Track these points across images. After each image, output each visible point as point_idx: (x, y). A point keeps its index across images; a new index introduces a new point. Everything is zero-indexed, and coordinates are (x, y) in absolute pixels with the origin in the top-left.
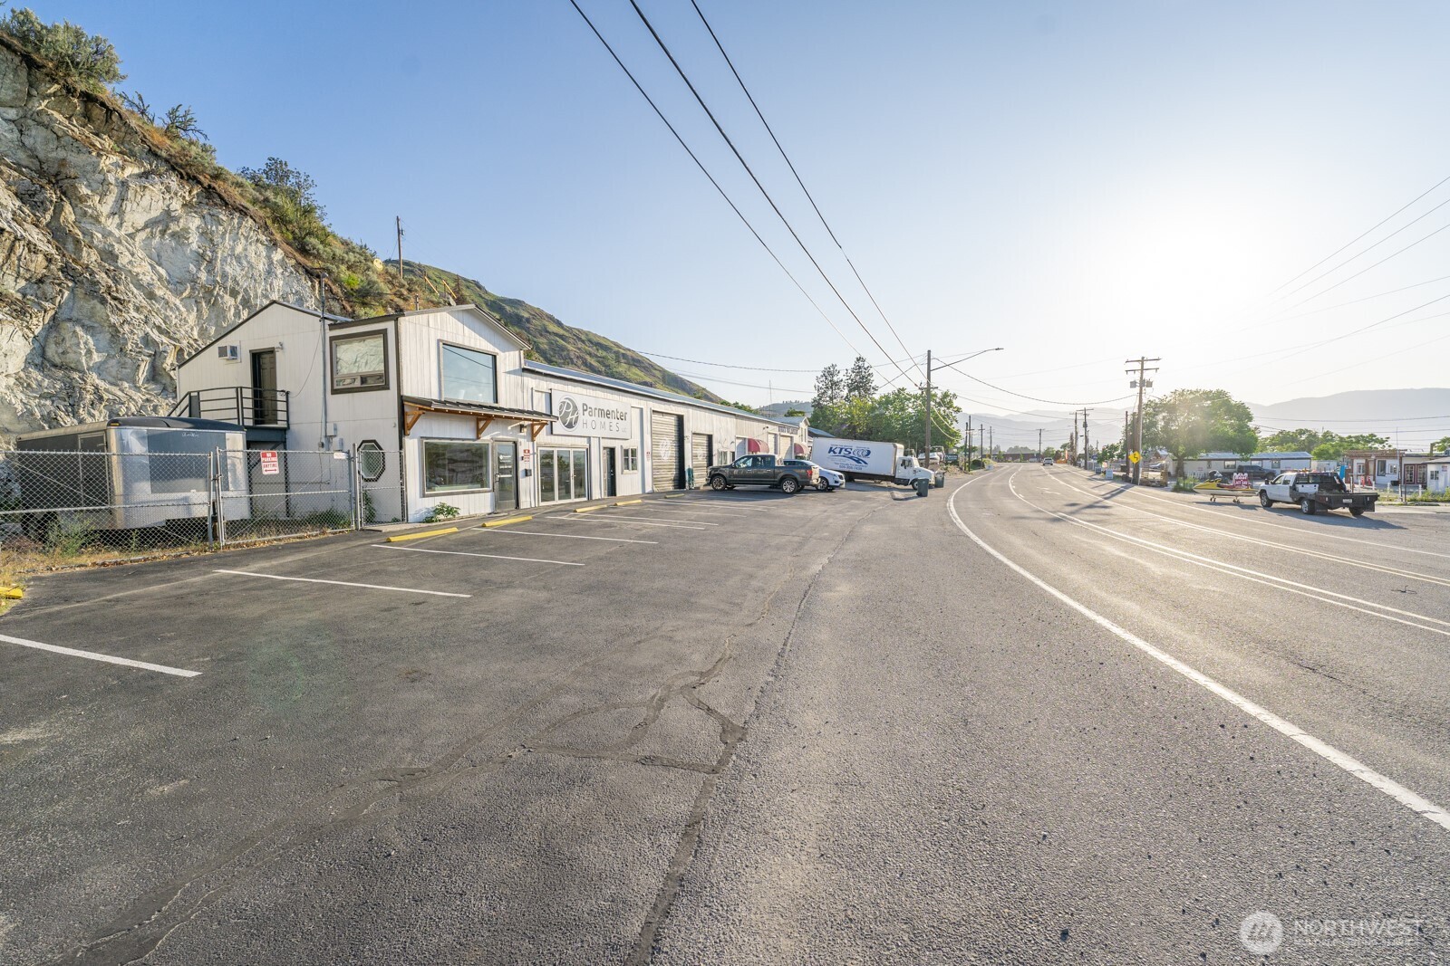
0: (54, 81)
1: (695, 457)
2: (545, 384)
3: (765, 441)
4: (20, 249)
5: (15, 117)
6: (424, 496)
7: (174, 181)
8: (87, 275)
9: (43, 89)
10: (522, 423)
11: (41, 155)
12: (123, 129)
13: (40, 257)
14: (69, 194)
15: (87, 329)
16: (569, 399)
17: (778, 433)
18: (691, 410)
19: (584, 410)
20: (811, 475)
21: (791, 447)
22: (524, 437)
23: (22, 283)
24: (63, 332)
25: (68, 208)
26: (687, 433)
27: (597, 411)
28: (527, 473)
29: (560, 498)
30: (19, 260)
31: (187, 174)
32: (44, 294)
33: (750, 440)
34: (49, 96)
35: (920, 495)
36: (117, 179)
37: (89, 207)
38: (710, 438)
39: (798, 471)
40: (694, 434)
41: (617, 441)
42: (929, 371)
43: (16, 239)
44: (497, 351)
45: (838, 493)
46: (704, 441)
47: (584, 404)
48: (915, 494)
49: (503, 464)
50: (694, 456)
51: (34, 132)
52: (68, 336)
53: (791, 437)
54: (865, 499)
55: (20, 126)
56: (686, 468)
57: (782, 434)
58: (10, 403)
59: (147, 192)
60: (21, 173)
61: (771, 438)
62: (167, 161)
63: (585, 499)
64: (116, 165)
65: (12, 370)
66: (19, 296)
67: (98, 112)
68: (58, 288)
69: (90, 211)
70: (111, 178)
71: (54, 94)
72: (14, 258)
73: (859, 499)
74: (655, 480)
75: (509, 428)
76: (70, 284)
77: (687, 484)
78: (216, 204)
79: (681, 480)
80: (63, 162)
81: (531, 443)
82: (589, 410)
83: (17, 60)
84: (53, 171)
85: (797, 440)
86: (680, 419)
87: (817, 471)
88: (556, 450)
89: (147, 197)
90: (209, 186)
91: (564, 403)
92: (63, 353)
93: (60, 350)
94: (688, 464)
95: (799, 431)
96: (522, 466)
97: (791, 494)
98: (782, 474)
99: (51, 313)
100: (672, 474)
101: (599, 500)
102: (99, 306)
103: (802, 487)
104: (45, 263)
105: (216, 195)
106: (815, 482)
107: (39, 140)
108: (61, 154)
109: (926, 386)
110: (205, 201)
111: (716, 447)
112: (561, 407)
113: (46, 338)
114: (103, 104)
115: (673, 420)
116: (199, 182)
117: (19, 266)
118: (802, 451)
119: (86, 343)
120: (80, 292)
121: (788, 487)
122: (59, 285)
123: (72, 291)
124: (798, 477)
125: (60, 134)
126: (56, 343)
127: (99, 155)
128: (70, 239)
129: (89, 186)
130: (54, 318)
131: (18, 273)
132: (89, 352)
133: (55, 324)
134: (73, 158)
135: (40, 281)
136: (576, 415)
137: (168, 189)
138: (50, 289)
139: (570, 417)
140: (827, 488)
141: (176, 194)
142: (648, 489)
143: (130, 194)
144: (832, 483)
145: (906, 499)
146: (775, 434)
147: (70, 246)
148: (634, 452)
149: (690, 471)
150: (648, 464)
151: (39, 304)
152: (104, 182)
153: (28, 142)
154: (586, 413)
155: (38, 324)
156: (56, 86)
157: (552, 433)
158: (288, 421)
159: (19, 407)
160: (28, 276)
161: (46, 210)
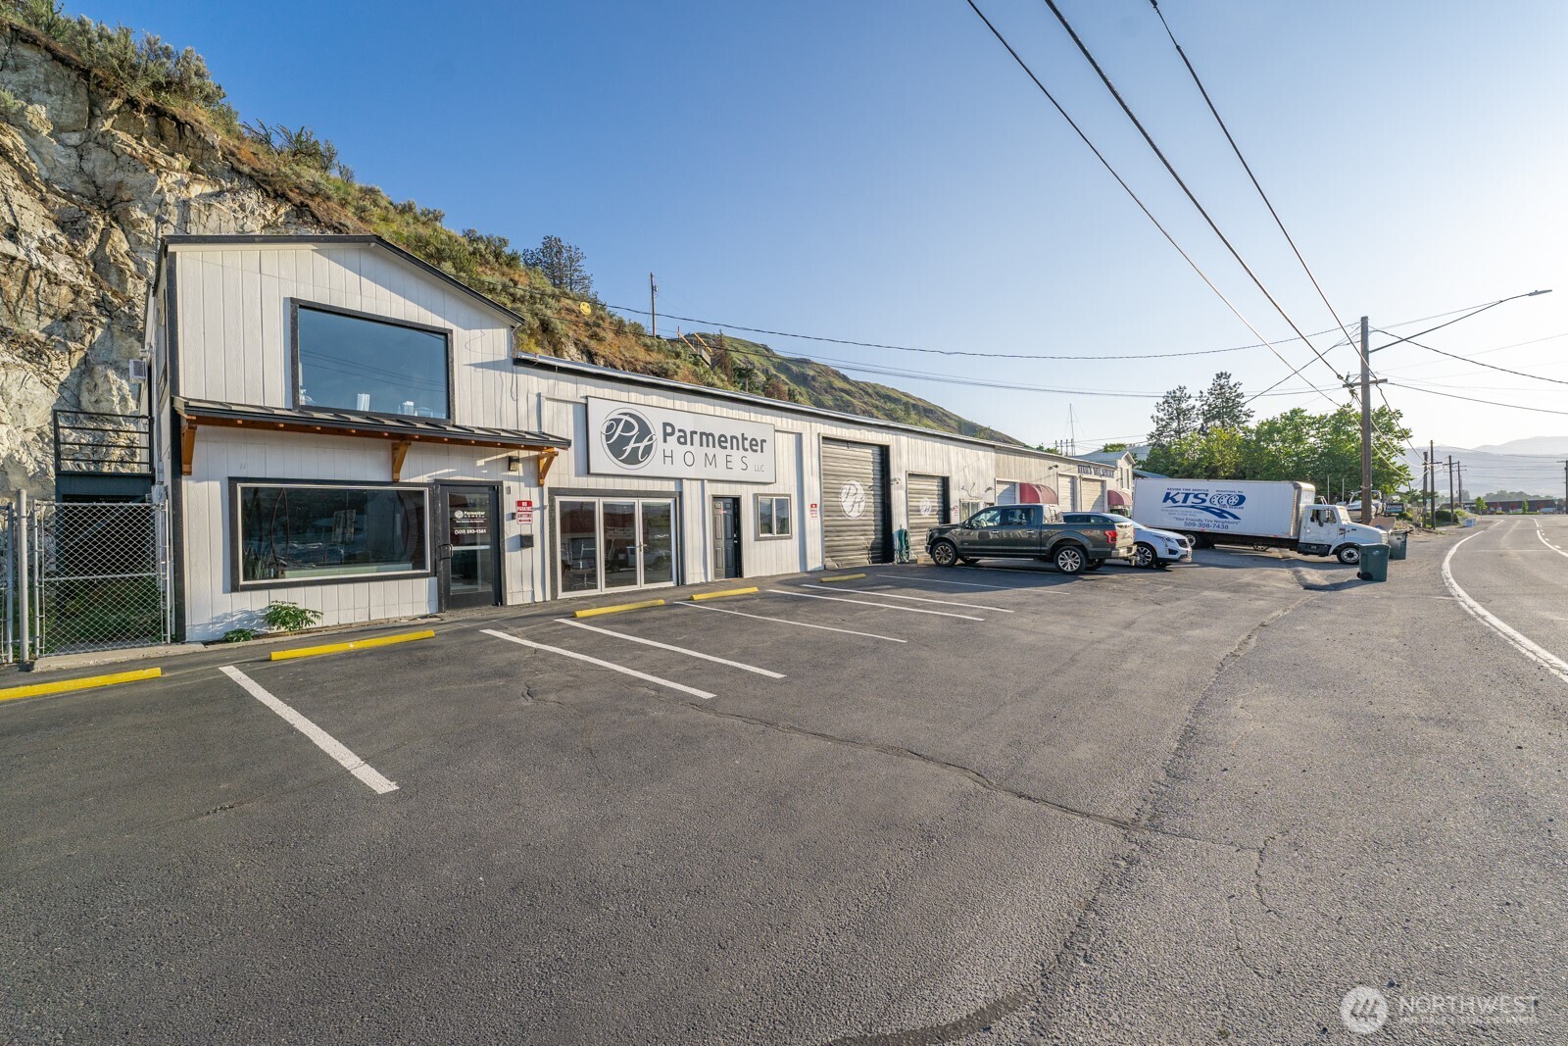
0: (114, 95)
1: (913, 513)
2: (569, 388)
3: (1053, 487)
4: (36, 280)
5: (78, 142)
6: (235, 588)
7: (252, 199)
8: (126, 310)
9: (105, 106)
10: (514, 453)
11: (99, 181)
12: (198, 144)
13: (65, 290)
14: (121, 219)
15: (123, 372)
16: (631, 415)
17: (1077, 475)
18: (904, 439)
19: (666, 435)
20: (1114, 538)
21: (1102, 496)
22: (518, 479)
23: (48, 322)
24: (96, 376)
25: (117, 234)
26: (897, 473)
27: (696, 438)
28: (526, 541)
29: (609, 584)
30: (37, 293)
31: (275, 191)
32: (73, 333)
33: (1022, 485)
34: (111, 114)
35: (1366, 577)
36: (177, 198)
37: (144, 232)
38: (945, 482)
39: (1088, 533)
40: (911, 475)
41: (744, 486)
42: (1365, 353)
43: (31, 268)
44: (448, 325)
45: (1177, 574)
46: (934, 486)
47: (665, 425)
48: (1352, 573)
49: (460, 526)
50: (913, 511)
51: (93, 156)
52: (100, 381)
53: (1103, 481)
54: (1238, 588)
55: (81, 152)
56: (895, 529)
57: (1085, 476)
58: (20, 462)
59: (214, 212)
60: (71, 200)
61: (1065, 483)
62: (251, 177)
63: (671, 584)
64: (180, 183)
65: (31, 423)
66: (42, 337)
67: (169, 128)
68: (88, 325)
69: (145, 237)
70: (170, 198)
71: (118, 111)
72: (30, 291)
73: (1222, 588)
74: (829, 550)
75: (481, 463)
76: (104, 320)
77: (897, 556)
78: (306, 223)
79: (885, 547)
80: (119, 185)
81: (535, 491)
82: (677, 434)
83: (73, 75)
84: (109, 197)
85: (1112, 484)
86: (884, 452)
87: (1130, 532)
88: (599, 503)
89: (214, 216)
90: (302, 203)
91: (618, 421)
92: (96, 402)
93: (93, 399)
94: (899, 522)
95: (1117, 474)
96: (512, 530)
97: (1075, 575)
98: (1055, 539)
99: (79, 355)
100: (870, 538)
101: (701, 584)
102: (137, 344)
103: (1097, 561)
104: (71, 296)
105: (308, 213)
106: (1123, 552)
107: (98, 163)
108: (119, 176)
109: (1359, 380)
110: (295, 220)
111: (955, 496)
112: (609, 428)
113: (79, 385)
114: (174, 118)
115: (868, 454)
116: (288, 200)
117: (38, 301)
118: (1120, 501)
119: (119, 389)
120: (116, 328)
121: (1069, 562)
122: (91, 321)
123: (108, 328)
124: (1086, 542)
125: (119, 153)
126: (89, 391)
127: (159, 173)
128: (113, 270)
129: (145, 209)
130: (85, 361)
131: (39, 309)
132: (123, 399)
133: (86, 368)
134: (133, 179)
135: (68, 318)
136: (645, 442)
137: (242, 207)
138: (77, 326)
139: (632, 445)
140: (1151, 560)
141: (252, 212)
142: (815, 562)
143: (193, 215)
144: (1162, 553)
145: (1336, 587)
146: (1073, 478)
147: (114, 278)
148: (783, 504)
149: (903, 534)
150: (814, 524)
151: (66, 345)
152: (162, 203)
153: (87, 166)
154: (673, 440)
155: (63, 368)
156: (116, 100)
157: (588, 473)
158: (151, 463)
159: (31, 466)
160: (51, 312)
161: (87, 237)
